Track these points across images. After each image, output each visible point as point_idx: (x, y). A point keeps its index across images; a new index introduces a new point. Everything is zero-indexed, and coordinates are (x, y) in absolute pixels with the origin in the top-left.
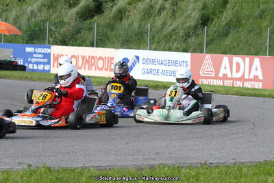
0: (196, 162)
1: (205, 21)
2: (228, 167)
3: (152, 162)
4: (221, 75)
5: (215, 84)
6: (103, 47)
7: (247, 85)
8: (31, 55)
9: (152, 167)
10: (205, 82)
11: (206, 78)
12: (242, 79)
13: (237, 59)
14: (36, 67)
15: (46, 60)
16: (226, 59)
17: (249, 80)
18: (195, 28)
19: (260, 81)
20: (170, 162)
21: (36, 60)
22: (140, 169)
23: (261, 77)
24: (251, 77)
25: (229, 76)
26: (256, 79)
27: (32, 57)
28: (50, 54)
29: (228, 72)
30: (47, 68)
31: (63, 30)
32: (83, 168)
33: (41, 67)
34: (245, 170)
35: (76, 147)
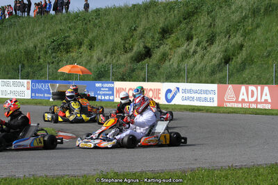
0: (225, 165)
1: (227, 60)
2: (249, 168)
3: (192, 166)
4: (240, 100)
5: (236, 106)
6: (152, 82)
7: (260, 106)
8: (99, 89)
9: (192, 170)
10: (229, 105)
11: (229, 102)
12: (256, 102)
13: (251, 88)
14: (103, 98)
15: (111, 92)
16: (243, 88)
17: (261, 103)
18: (219, 65)
19: (269, 103)
20: (206, 166)
21: (104, 92)
22: (184, 172)
23: (270, 101)
24: (263, 100)
25: (246, 100)
26: (266, 102)
27: (101, 90)
28: (113, 88)
29: (245, 97)
30: (111, 98)
31: (122, 70)
32: (142, 172)
33: (107, 98)
34: (261, 170)
35: (136, 157)
